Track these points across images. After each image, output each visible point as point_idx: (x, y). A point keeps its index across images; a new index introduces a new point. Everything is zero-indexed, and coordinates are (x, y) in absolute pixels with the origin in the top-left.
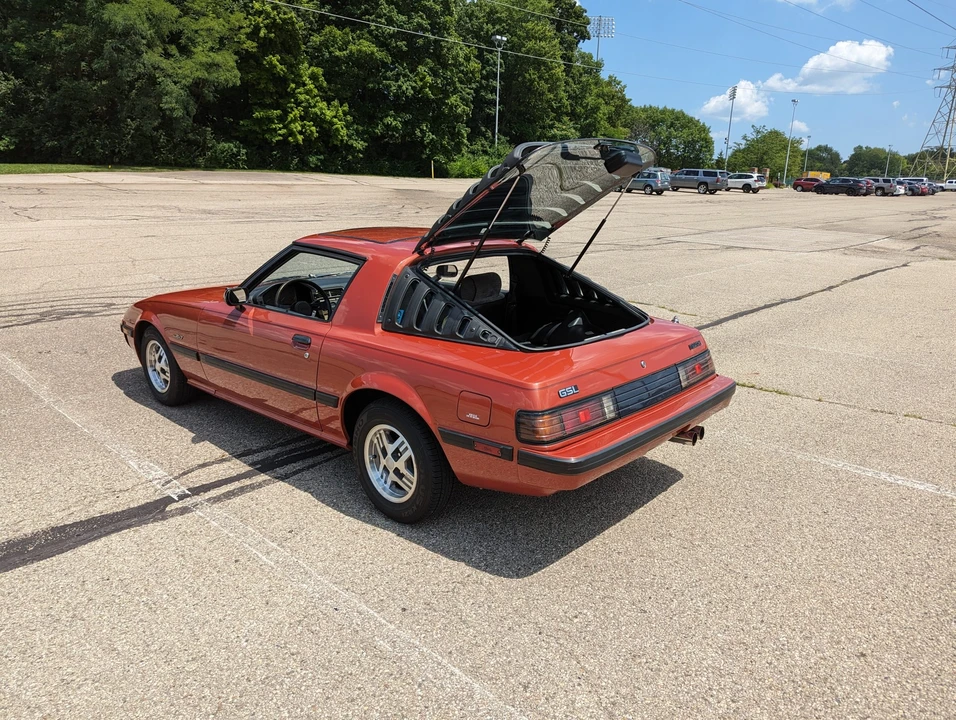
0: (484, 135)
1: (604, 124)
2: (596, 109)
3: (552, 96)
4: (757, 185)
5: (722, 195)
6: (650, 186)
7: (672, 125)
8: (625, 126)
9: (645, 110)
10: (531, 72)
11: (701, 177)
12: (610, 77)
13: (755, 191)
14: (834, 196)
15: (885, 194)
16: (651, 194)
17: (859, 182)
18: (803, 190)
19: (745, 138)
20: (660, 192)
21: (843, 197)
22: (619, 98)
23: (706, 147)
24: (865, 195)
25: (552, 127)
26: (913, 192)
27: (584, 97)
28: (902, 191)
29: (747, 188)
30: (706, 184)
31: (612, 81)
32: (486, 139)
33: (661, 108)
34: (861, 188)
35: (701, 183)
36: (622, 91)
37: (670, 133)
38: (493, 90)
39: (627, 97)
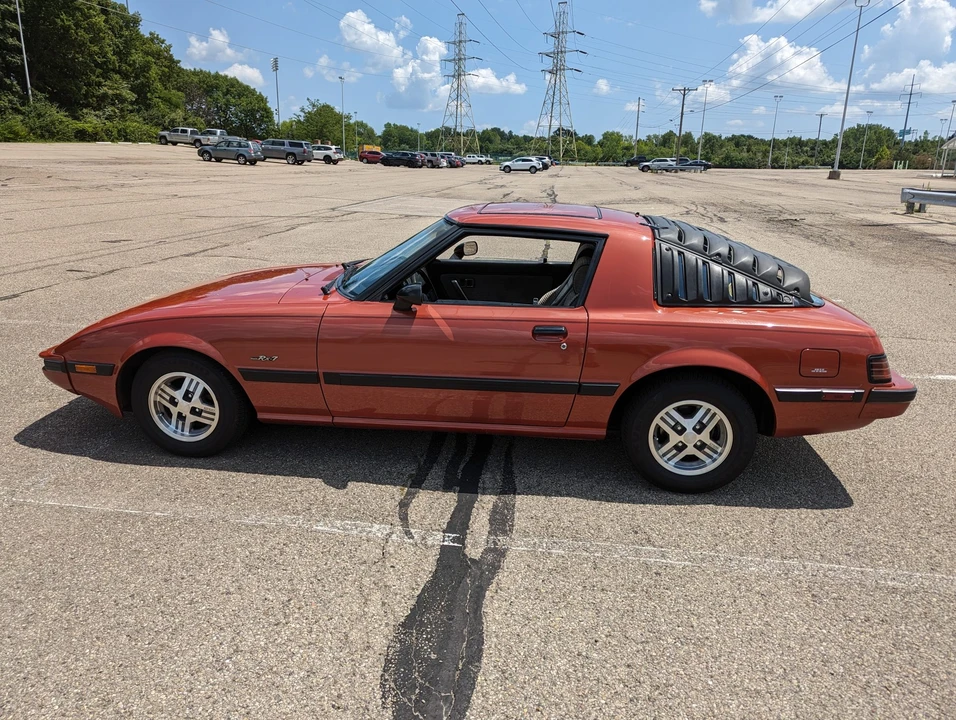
0: (9, 88)
1: (157, 85)
2: (146, 68)
3: (96, 49)
4: (337, 157)
5: (308, 166)
6: (244, 156)
7: (228, 92)
8: (179, 89)
9: (195, 73)
10: (64, 17)
11: (287, 148)
12: (151, 34)
13: (335, 162)
14: (396, 168)
15: (433, 167)
16: (245, 164)
17: (415, 155)
18: (368, 162)
19: (302, 110)
20: (253, 162)
21: (402, 168)
22: (165, 58)
23: (267, 117)
24: (420, 167)
25: (99, 84)
26: (452, 165)
27: (130, 54)
28: (445, 164)
29: (328, 160)
30: (293, 154)
31: (154, 38)
32: (14, 93)
33: (213, 73)
34: (418, 161)
35: (289, 154)
36: (168, 51)
37: (228, 101)
38: (15, 34)
39: (176, 58)
